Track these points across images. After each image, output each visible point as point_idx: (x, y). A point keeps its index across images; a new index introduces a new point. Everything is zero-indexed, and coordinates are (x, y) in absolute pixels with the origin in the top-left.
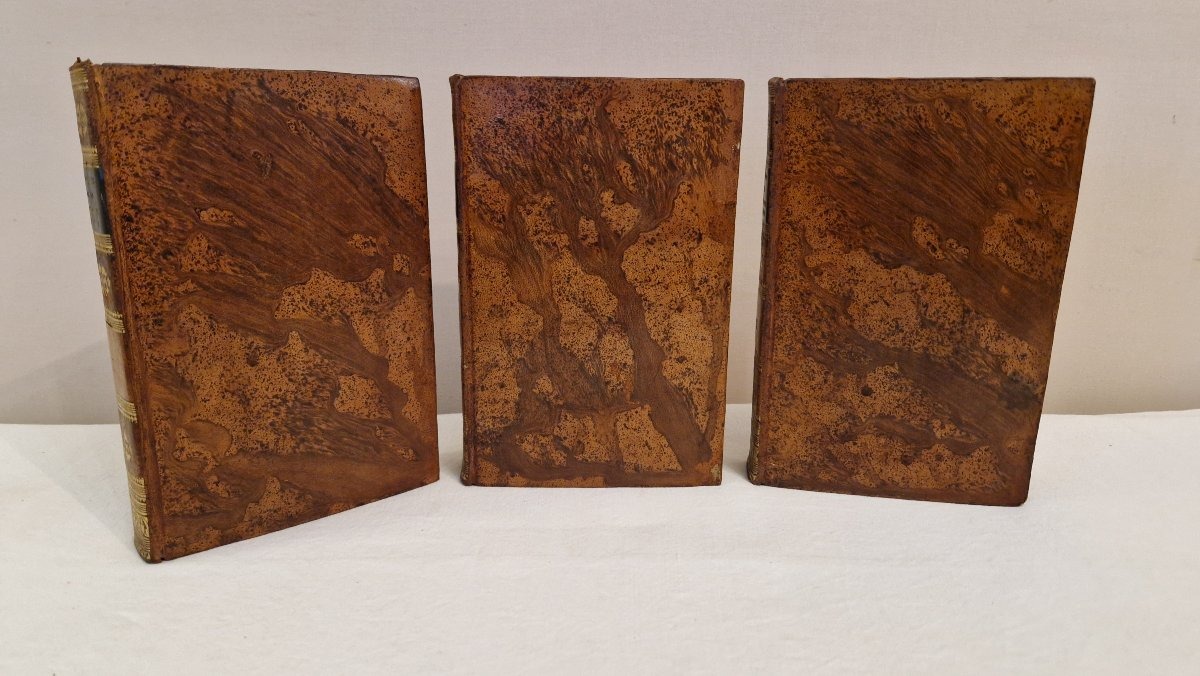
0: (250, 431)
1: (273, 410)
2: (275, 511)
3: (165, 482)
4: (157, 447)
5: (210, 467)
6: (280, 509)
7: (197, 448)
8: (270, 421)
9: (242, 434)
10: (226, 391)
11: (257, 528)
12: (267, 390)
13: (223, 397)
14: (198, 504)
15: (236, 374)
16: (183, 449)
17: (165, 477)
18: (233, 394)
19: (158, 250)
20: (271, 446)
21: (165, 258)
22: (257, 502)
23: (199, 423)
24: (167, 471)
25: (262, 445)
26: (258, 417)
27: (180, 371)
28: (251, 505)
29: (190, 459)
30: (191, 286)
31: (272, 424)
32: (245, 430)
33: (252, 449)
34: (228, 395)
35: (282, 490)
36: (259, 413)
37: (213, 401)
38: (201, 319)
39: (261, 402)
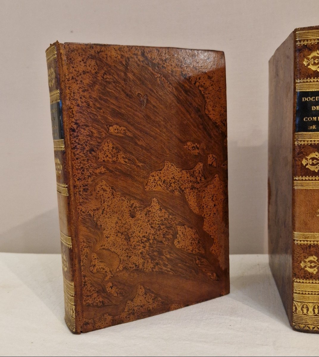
0: (130, 257)
1: (142, 245)
2: (141, 307)
3: (84, 285)
4: (82, 264)
5: (108, 277)
6: (144, 305)
7: (102, 265)
8: (140, 251)
9: (126, 258)
10: (119, 232)
11: (132, 316)
12: (140, 232)
13: (117, 236)
14: (101, 299)
15: (124, 222)
16: (94, 266)
17: (85, 282)
18: (122, 234)
19: (87, 148)
20: (141, 267)
21: (91, 153)
22: (132, 300)
23: (104, 251)
24: (86, 279)
25: (136, 266)
26: (134, 249)
27: (95, 219)
28: (129, 302)
29: (98, 272)
30: (103, 170)
31: (141, 253)
32: (127, 256)
33: (131, 267)
34: (119, 234)
35: (146, 294)
36: (135, 246)
37: (112, 238)
38: (108, 189)
39: (136, 239)
